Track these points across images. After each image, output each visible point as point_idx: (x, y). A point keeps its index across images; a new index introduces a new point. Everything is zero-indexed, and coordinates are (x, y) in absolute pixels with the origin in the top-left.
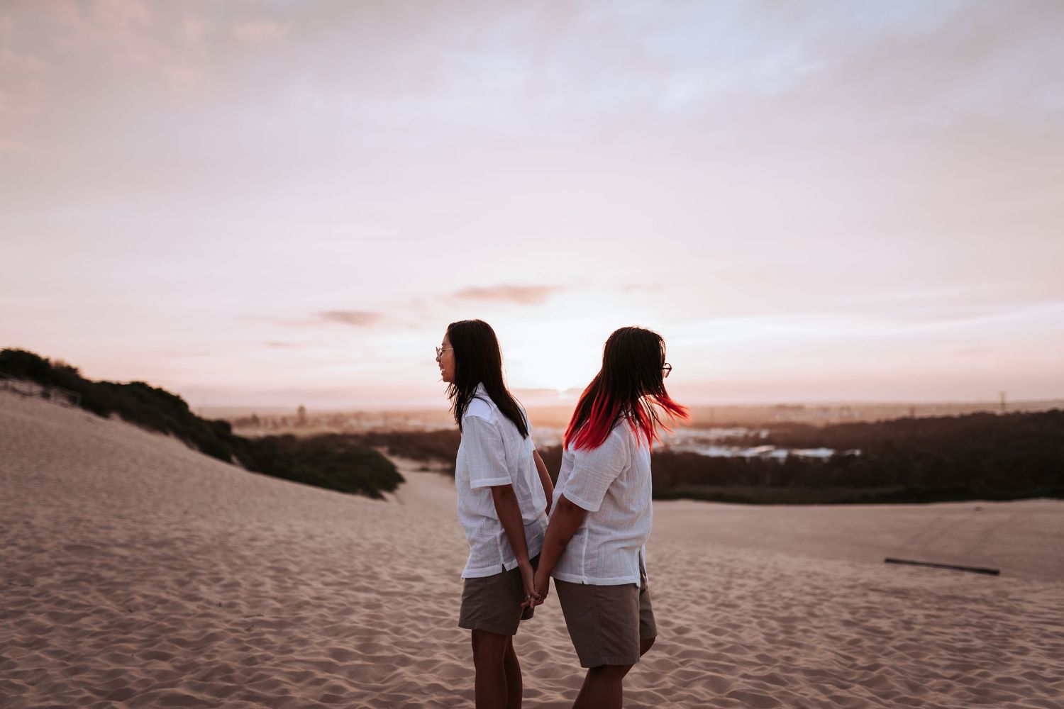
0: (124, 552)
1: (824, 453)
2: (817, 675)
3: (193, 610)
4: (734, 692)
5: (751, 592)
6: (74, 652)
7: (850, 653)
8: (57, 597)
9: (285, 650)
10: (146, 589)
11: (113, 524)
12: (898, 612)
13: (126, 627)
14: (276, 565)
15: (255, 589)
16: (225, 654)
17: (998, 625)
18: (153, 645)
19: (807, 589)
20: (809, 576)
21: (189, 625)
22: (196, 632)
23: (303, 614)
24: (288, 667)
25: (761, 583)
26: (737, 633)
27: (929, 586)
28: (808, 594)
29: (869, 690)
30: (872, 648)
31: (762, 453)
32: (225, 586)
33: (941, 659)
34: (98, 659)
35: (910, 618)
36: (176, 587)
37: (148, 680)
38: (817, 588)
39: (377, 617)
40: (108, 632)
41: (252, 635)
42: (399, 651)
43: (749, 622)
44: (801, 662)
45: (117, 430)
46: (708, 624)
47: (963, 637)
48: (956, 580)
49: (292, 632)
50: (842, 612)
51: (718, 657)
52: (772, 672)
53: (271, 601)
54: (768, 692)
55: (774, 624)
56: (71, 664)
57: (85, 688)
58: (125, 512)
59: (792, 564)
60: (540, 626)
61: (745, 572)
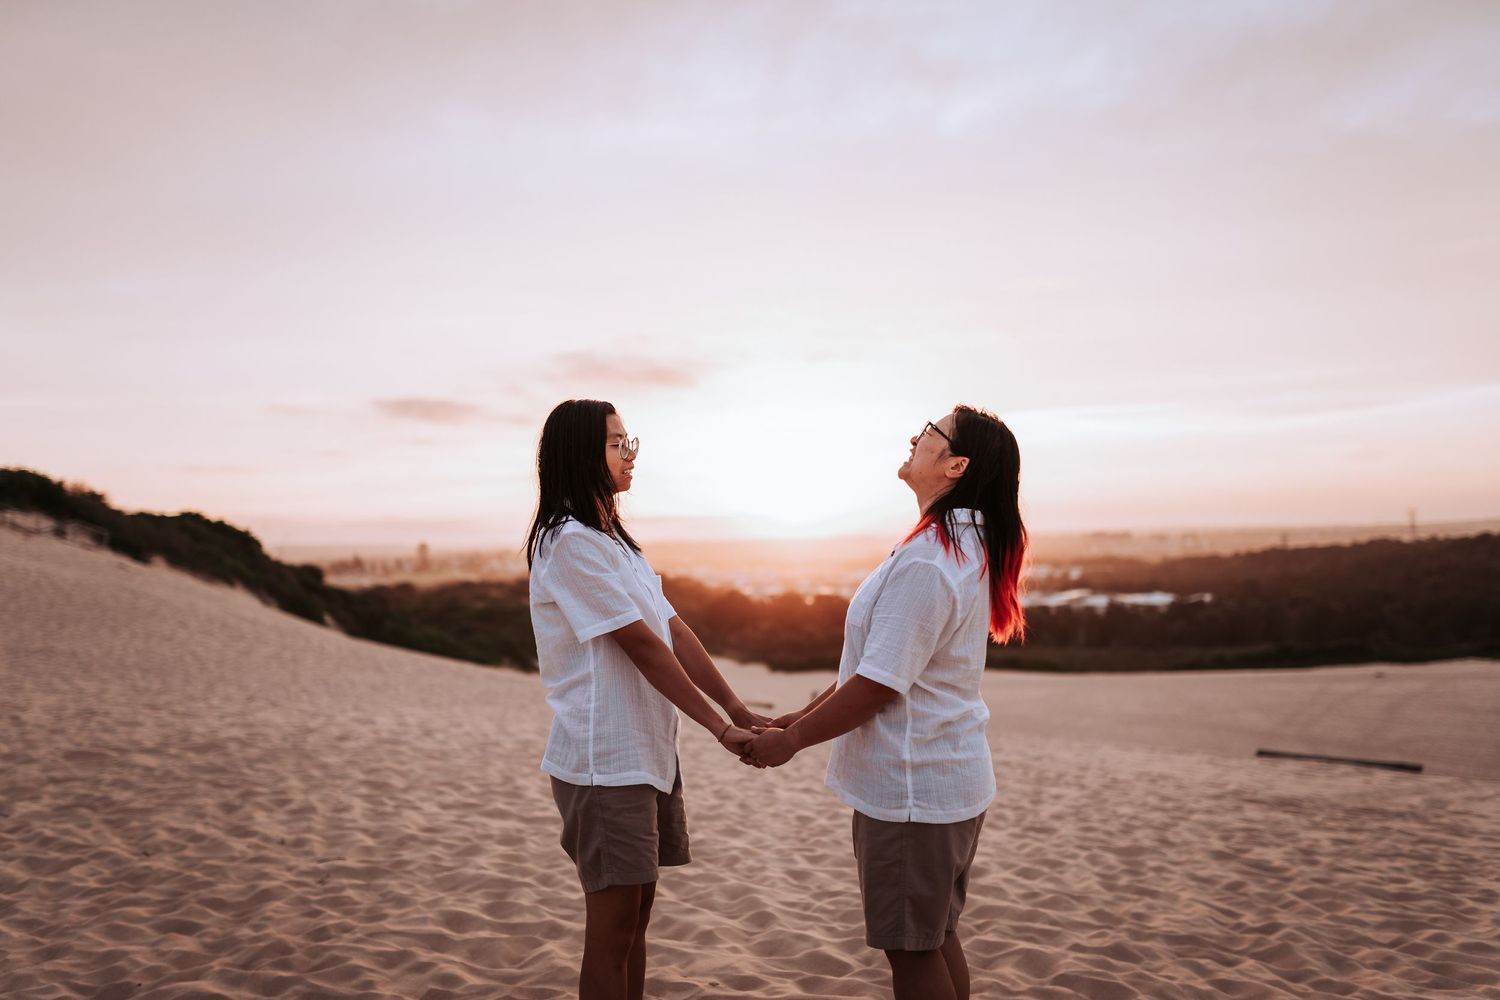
0: (150, 761)
1: (1161, 599)
2: (1186, 944)
3: (241, 852)
4: (1061, 975)
5: (1072, 807)
6: (54, 923)
7: (1231, 904)
8: (40, 834)
9: (375, 916)
10: (175, 819)
11: (140, 718)
12: (1290, 836)
13: (137, 879)
14: (372, 778)
15: (337, 815)
16: (282, 923)
17: (1443, 854)
18: (175, 908)
19: (1153, 800)
20: (1153, 781)
21: (232, 875)
22: (241, 886)
23: (406, 855)
24: (375, 944)
25: (1085, 792)
26: (1057, 875)
27: (1328, 793)
28: (1155, 809)
29: (1268, 968)
30: (1261, 895)
31: (1071, 601)
32: (293, 812)
33: (1368, 913)
34: (89, 933)
35: (1311, 846)
36: (219, 813)
37: (159, 967)
38: (1166, 799)
39: (517, 859)
40: (110, 889)
41: (326, 891)
42: (548, 915)
43: (1074, 856)
44: (1158, 922)
45: (162, 581)
46: (1012, 860)
47: (1395, 875)
48: (1367, 783)
49: (386, 885)
50: (1208, 837)
51: (1031, 916)
52: (1117, 940)
53: (360, 836)
54: (1115, 974)
55: (1111, 858)
56: (47, 942)
57: (62, 983)
58: (163, 699)
59: (1128, 762)
60: (762, 869)
61: (1060, 776)
